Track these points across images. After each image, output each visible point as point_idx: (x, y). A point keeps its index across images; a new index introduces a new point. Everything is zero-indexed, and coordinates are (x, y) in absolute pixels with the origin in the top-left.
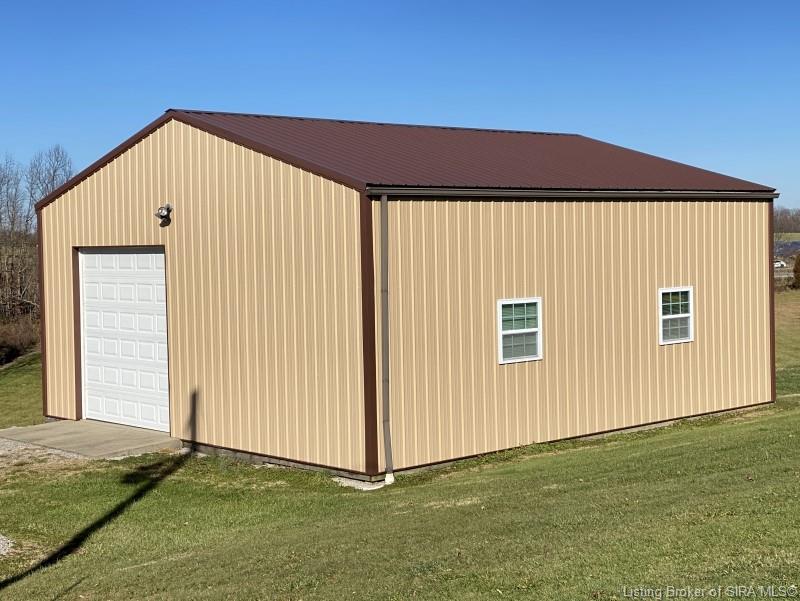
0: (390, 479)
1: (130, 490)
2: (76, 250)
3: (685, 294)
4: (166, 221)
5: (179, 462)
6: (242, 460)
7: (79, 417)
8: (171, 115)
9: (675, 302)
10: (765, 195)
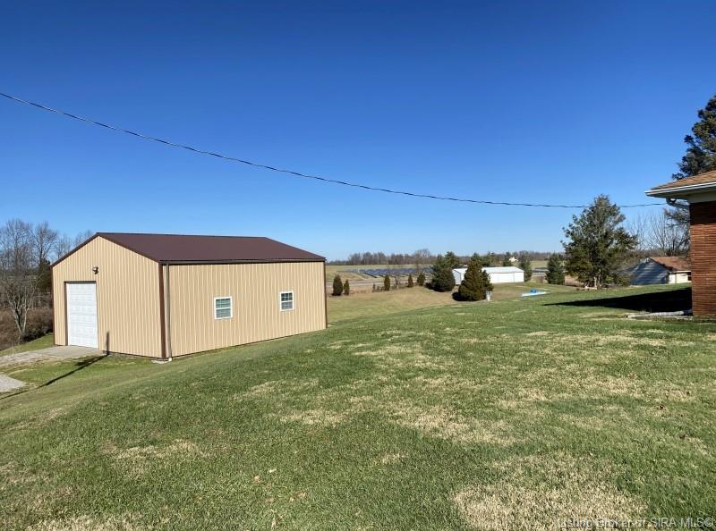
0: (170, 360)
1: (78, 367)
2: (65, 282)
3: (291, 294)
4: (96, 272)
5: (101, 358)
6: (123, 356)
7: (67, 344)
8: (98, 234)
9: (286, 297)
10: (321, 260)
